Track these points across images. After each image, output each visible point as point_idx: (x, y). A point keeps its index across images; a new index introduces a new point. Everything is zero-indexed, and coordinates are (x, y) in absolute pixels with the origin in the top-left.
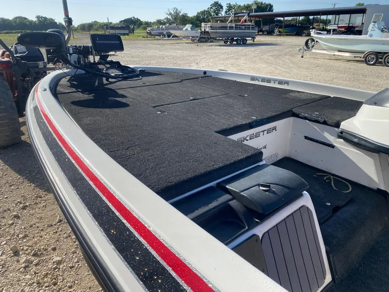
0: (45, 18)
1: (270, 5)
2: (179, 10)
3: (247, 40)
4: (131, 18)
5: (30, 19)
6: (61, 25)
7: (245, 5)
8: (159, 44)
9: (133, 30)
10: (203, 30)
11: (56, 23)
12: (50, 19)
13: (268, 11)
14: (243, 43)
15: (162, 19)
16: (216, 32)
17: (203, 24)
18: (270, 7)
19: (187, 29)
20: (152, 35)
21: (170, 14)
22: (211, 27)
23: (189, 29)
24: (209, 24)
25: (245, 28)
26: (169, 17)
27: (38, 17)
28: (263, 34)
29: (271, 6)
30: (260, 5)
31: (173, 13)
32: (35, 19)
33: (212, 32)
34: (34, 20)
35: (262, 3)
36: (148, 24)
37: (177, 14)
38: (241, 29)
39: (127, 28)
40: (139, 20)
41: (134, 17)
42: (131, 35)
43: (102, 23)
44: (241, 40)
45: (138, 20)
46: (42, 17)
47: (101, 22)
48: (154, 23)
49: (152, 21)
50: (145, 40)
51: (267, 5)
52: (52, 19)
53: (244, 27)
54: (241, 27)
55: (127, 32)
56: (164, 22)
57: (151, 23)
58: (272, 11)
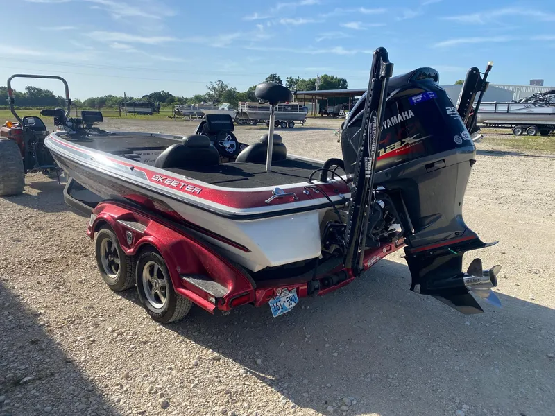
0: (40, 90)
1: (343, 80)
2: (225, 83)
3: (294, 124)
4: (160, 93)
5: (17, 91)
6: (60, 98)
7: (310, 80)
8: (186, 126)
9: (158, 108)
10: (240, 111)
11: (54, 96)
12: (45, 92)
13: (341, 88)
14: (290, 127)
15: (202, 94)
16: (255, 113)
17: (240, 104)
18: (343, 83)
19: (223, 109)
20: (181, 115)
21: (214, 88)
22: (249, 107)
23: (226, 109)
24: (247, 104)
25: (292, 109)
26: (211, 92)
27: (29, 88)
28: (328, 117)
29: (345, 82)
30: (329, 80)
31: (216, 86)
32: (24, 91)
33: (249, 113)
34: (23, 93)
35: (332, 78)
36: (182, 101)
37: (222, 88)
38: (286, 110)
39: (151, 105)
40: (171, 95)
41: (163, 91)
42: (155, 114)
43: (119, 98)
44: (286, 123)
45: (169, 95)
46: (35, 89)
47: (118, 96)
48: (191, 100)
49: (189, 97)
50: (172, 121)
51: (340, 81)
52: (49, 91)
53: (289, 108)
54: (286, 107)
55: (150, 110)
56: (205, 98)
57: (186, 99)
58: (346, 88)
